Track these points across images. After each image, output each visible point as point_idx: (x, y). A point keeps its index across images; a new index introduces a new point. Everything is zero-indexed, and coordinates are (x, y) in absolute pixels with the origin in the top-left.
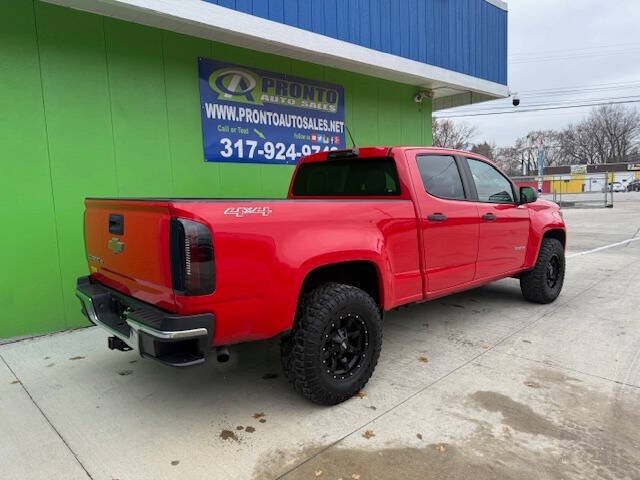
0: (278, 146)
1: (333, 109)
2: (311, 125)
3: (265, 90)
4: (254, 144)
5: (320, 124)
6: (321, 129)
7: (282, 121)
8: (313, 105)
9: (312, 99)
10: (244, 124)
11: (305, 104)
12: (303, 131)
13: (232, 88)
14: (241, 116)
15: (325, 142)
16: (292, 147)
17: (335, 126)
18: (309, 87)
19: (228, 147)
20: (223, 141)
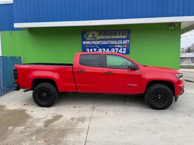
0: (103, 49)
1: (125, 37)
2: (115, 43)
3: (100, 35)
4: (95, 49)
5: (119, 42)
6: (119, 43)
7: (105, 43)
8: (116, 37)
9: (116, 35)
10: (93, 45)
11: (113, 37)
12: (112, 45)
13: (90, 37)
14: (92, 43)
15: (120, 47)
16: (108, 49)
17: (125, 42)
18: (115, 32)
19: (88, 51)
20: (87, 50)
